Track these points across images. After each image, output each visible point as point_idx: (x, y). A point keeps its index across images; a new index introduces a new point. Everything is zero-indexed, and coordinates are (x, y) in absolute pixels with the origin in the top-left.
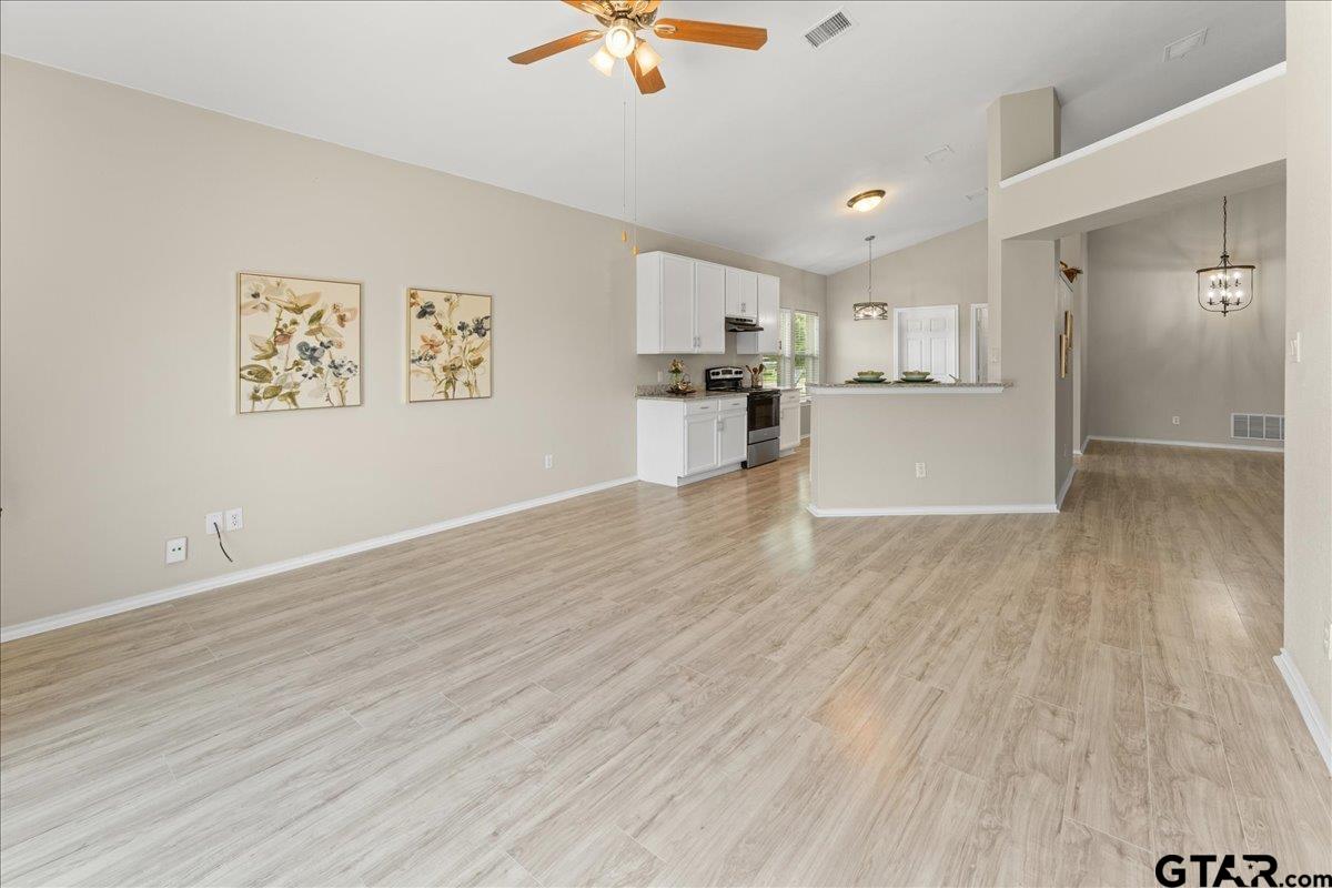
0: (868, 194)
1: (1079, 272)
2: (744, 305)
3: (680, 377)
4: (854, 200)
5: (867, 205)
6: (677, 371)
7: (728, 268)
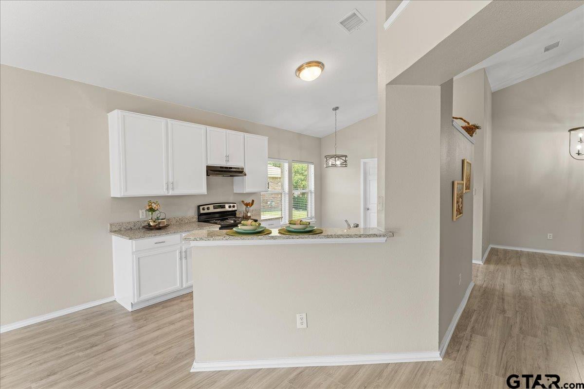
0: (310, 64)
1: (478, 127)
2: (227, 156)
3: (155, 215)
4: (300, 69)
5: (311, 74)
6: (152, 210)
7: (209, 128)
